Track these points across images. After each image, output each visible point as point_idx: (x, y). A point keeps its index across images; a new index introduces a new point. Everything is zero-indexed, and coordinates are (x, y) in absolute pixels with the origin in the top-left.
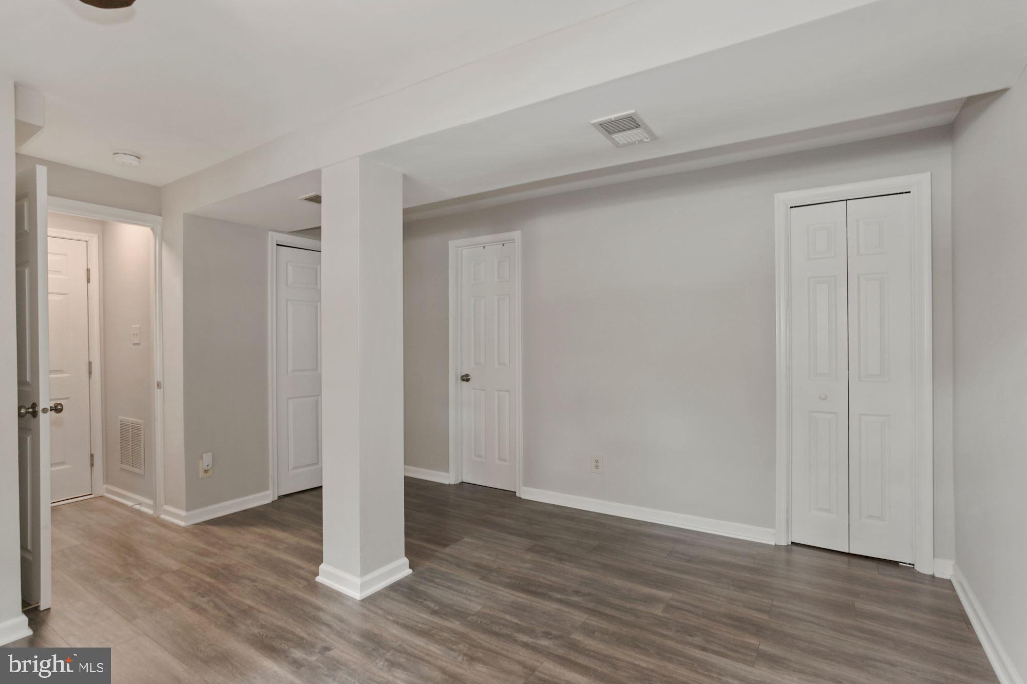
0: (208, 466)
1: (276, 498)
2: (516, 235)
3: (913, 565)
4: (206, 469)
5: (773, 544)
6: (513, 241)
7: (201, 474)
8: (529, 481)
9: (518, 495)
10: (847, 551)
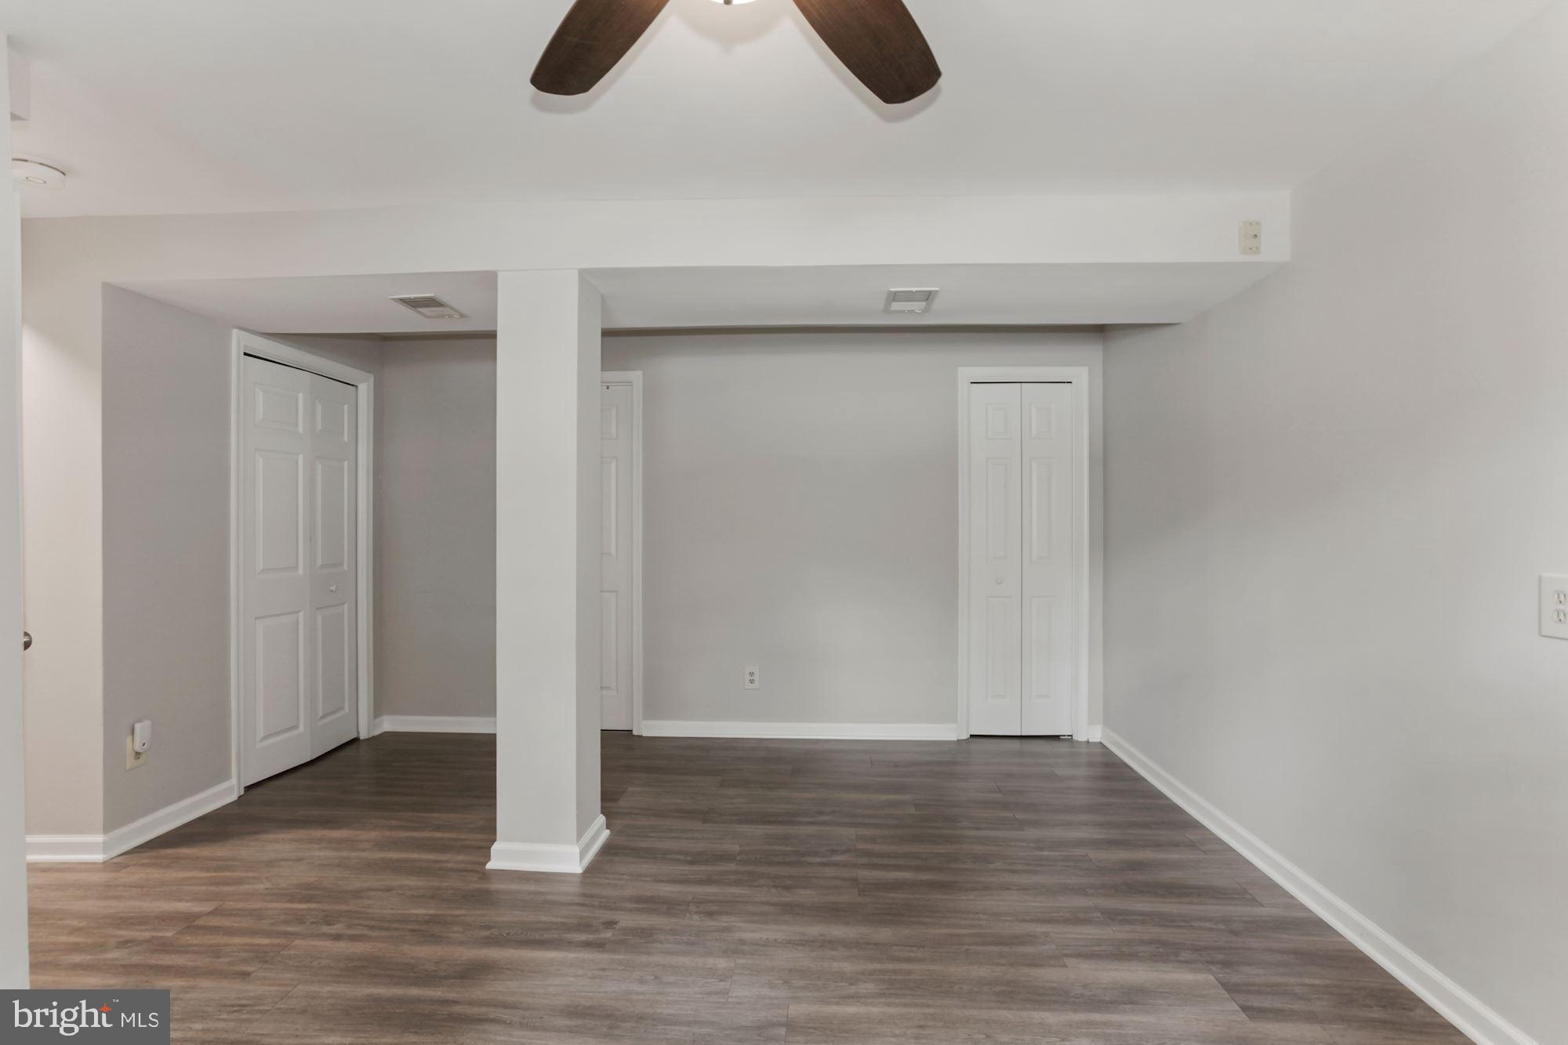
0: (144, 744)
1: (242, 793)
2: (636, 376)
3: (1071, 736)
4: (139, 751)
5: (955, 739)
6: (629, 383)
7: (130, 762)
8: (653, 711)
9: (635, 733)
10: (1019, 734)
